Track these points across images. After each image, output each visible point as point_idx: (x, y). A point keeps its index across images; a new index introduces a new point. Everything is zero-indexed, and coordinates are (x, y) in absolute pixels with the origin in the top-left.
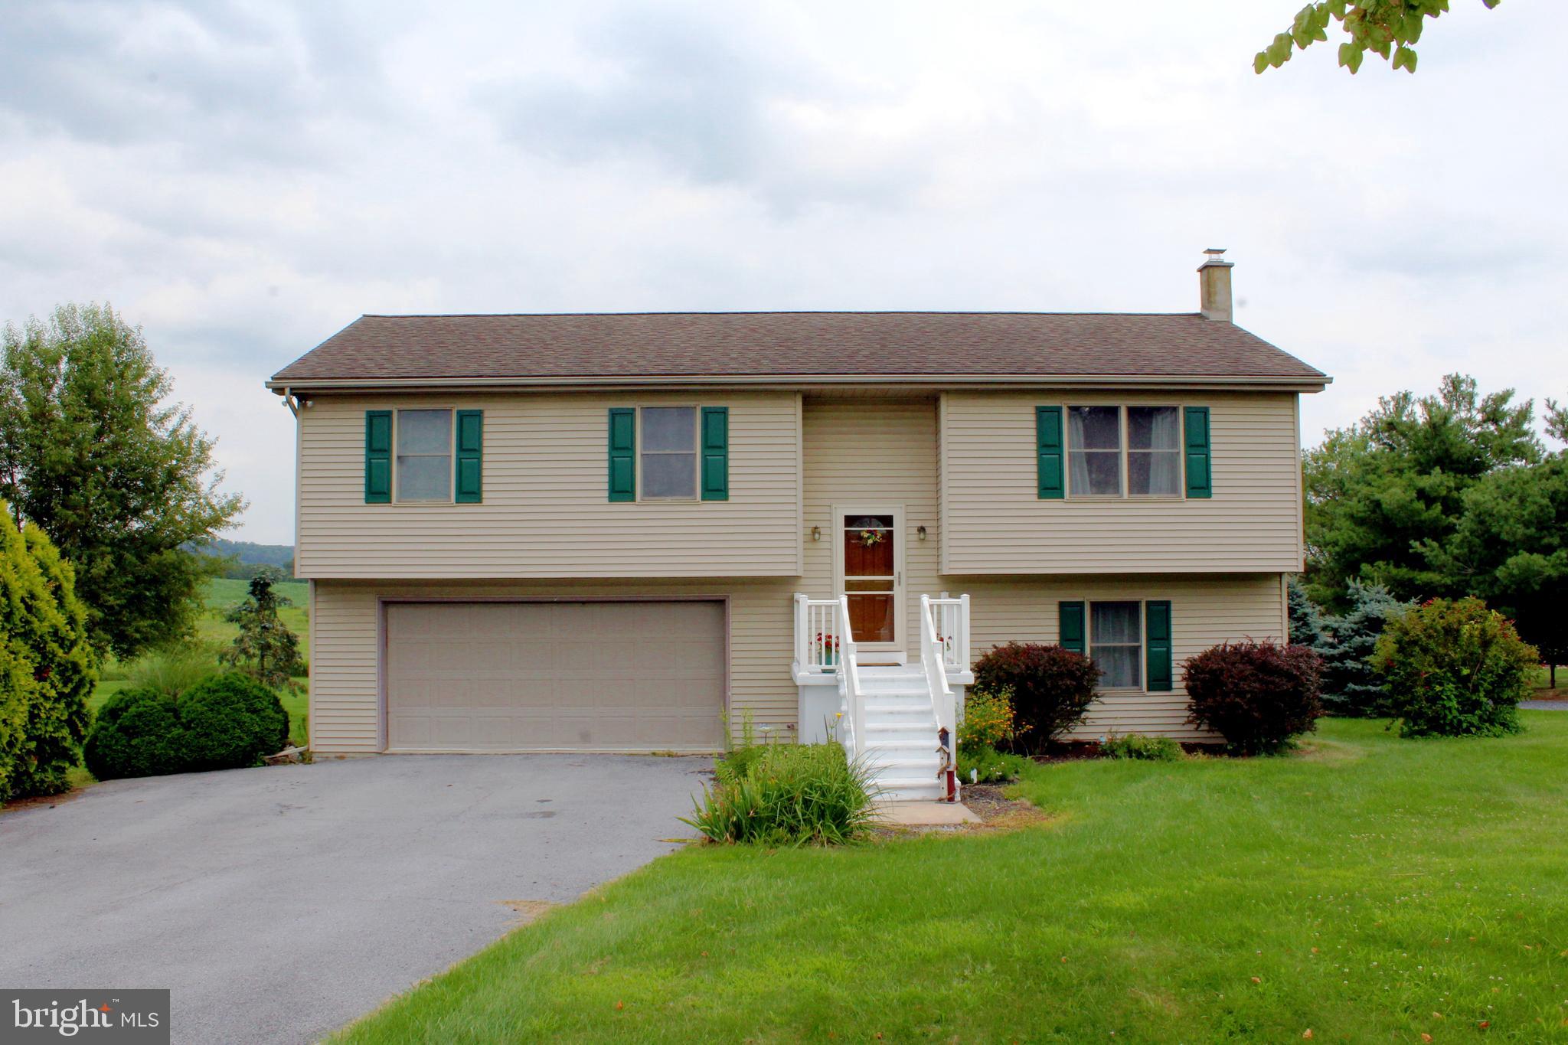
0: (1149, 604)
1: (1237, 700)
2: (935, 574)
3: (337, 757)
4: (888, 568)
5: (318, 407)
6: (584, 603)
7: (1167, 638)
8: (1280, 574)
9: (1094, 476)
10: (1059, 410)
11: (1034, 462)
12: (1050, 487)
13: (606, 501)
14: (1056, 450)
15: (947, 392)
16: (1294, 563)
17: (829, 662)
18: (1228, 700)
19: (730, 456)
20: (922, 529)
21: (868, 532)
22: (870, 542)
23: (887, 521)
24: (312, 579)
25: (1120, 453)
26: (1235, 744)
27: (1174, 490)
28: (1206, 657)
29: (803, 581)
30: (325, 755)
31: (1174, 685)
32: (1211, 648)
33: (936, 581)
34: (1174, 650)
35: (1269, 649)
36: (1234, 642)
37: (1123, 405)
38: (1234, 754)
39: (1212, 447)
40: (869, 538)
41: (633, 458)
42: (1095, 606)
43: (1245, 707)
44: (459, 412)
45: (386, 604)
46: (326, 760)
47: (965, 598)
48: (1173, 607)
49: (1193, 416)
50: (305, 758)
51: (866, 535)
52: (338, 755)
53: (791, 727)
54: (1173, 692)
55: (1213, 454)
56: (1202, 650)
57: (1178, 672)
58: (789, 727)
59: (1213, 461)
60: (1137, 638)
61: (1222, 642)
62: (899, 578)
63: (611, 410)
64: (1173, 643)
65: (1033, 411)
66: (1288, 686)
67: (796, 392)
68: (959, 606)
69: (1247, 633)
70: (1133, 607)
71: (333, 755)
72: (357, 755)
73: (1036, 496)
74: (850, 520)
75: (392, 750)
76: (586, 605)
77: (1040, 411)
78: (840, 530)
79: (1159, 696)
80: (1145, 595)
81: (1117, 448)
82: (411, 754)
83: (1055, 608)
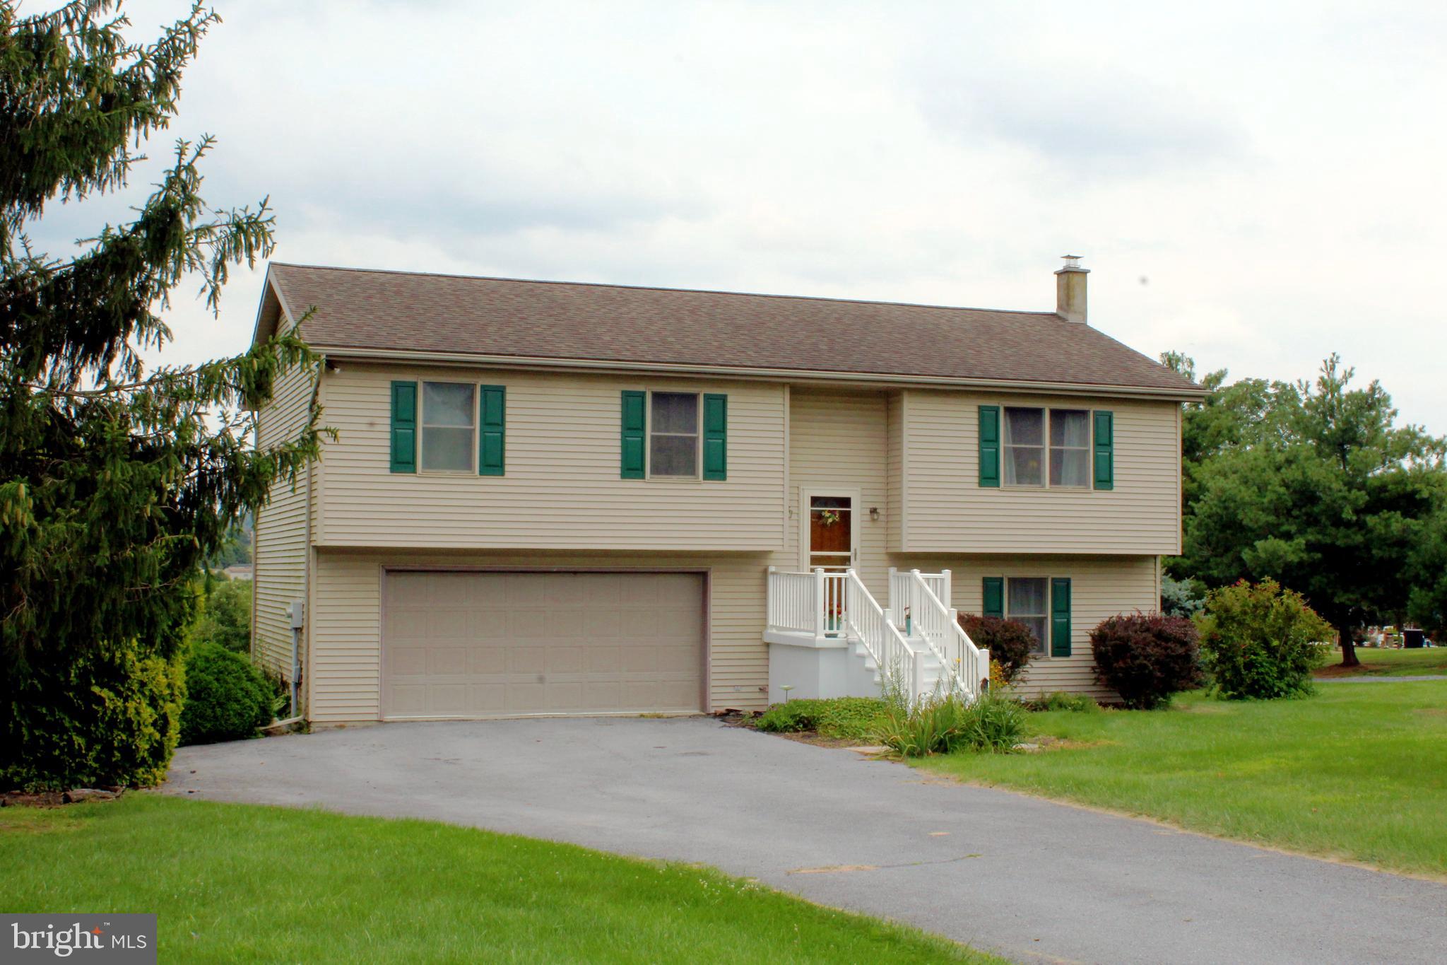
0: (1053, 579)
1: (1145, 662)
2: (883, 551)
3: (336, 726)
4: (847, 547)
5: (347, 375)
6: (575, 573)
7: (1067, 610)
8: (1155, 557)
9: (1019, 470)
10: (996, 410)
11: (977, 454)
12: (988, 477)
13: (617, 477)
14: (994, 445)
15: (909, 390)
16: (1173, 547)
17: (831, 628)
18: (1138, 662)
19: (728, 440)
20: (874, 511)
21: (829, 511)
22: (830, 520)
23: (846, 502)
25: (1044, 449)
26: (1134, 701)
27: (1082, 481)
28: (1110, 625)
30: (325, 725)
31: (1073, 652)
32: (1107, 619)
33: (885, 557)
34: (1073, 621)
35: (1155, 621)
36: (1125, 615)
37: (1047, 407)
38: (1130, 708)
39: (1115, 446)
40: (830, 517)
41: (643, 438)
42: (1013, 581)
43: (1151, 668)
44: (484, 387)
45: (389, 572)
46: (326, 729)
47: (947, 574)
48: (1073, 583)
49: (1101, 419)
50: (302, 728)
51: (828, 515)
52: (338, 724)
53: (763, 690)
54: (1072, 658)
55: (1115, 452)
56: (1099, 621)
57: (1081, 639)
58: (760, 689)
59: (1115, 459)
60: (1044, 609)
61: (1115, 615)
62: (855, 554)
63: (624, 392)
64: (1073, 614)
65: (976, 409)
66: (1181, 651)
67: (784, 385)
68: (942, 580)
69: (1136, 607)
70: (1041, 582)
71: (334, 725)
72: (358, 724)
73: (977, 485)
74: (815, 501)
75: (388, 718)
76: (579, 575)
77: (981, 410)
78: (807, 509)
79: (1061, 662)
80: (1051, 573)
81: (1041, 444)
82: (412, 722)
83: (980, 583)
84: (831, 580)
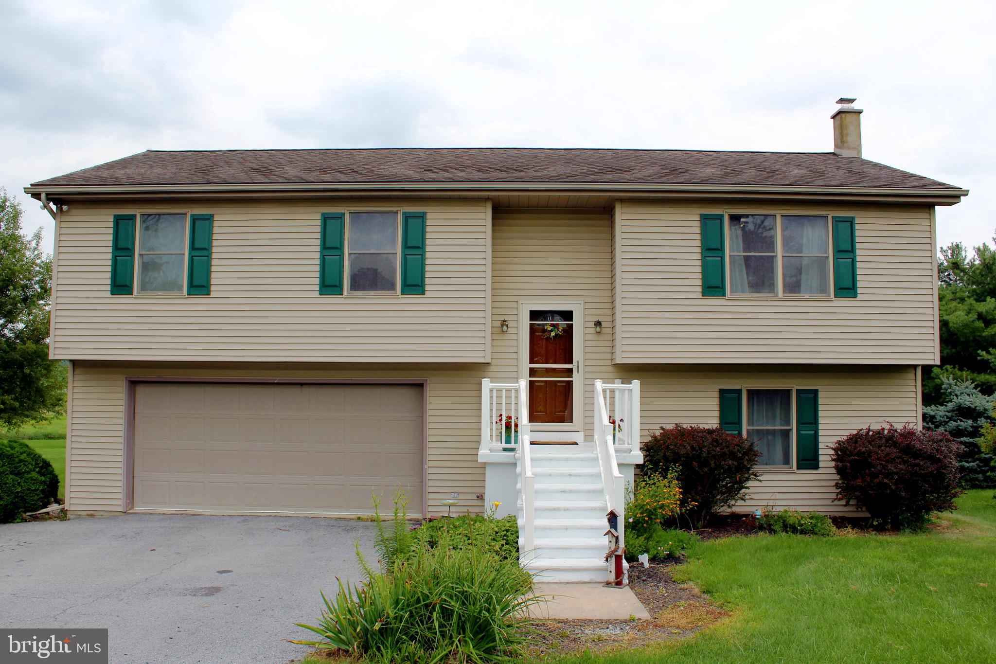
0: (799, 392)
1: (886, 481)
2: (609, 363)
3: (88, 515)
4: (568, 358)
5: (75, 211)
6: (302, 384)
7: (815, 422)
8: (915, 367)
9: (750, 278)
10: (720, 218)
11: (699, 263)
12: (713, 286)
13: (317, 294)
14: (719, 253)
15: (622, 200)
16: (931, 356)
17: (508, 441)
18: (877, 480)
19: (428, 255)
20: (598, 324)
21: (552, 325)
22: (553, 334)
23: (568, 315)
24: (71, 361)
25: (776, 256)
26: (881, 520)
27: (823, 290)
28: (855, 439)
29: (492, 368)
30: (79, 513)
31: (821, 464)
32: (855, 432)
33: (610, 369)
34: (821, 433)
35: (909, 434)
36: (876, 427)
37: (779, 213)
38: (880, 529)
39: (858, 252)
40: (552, 331)
41: (341, 256)
42: (751, 393)
43: (893, 487)
44: (192, 216)
45: (133, 384)
46: (79, 517)
47: (636, 384)
48: (820, 395)
49: (840, 225)
50: (63, 515)
51: (549, 328)
52: (89, 513)
53: (481, 497)
54: (820, 471)
55: (858, 259)
56: (847, 433)
57: (826, 454)
58: (478, 497)
59: (858, 265)
60: (788, 421)
61: (865, 427)
62: (578, 367)
63: (323, 214)
64: (821, 427)
65: (698, 218)
66: (931, 468)
67: (486, 200)
68: (630, 390)
69: (887, 419)
70: (788, 392)
71: (85, 513)
72: (106, 513)
73: (701, 294)
74: (535, 315)
75: (138, 509)
76: (304, 386)
77: (704, 218)
78: (525, 323)
79: (808, 475)
80: (794, 385)
81: (773, 252)
82: (151, 514)
83: (716, 395)
84: (499, 390)
